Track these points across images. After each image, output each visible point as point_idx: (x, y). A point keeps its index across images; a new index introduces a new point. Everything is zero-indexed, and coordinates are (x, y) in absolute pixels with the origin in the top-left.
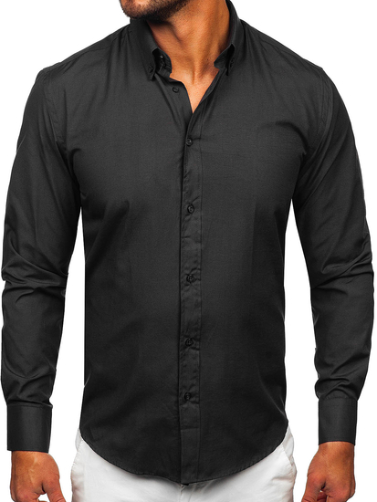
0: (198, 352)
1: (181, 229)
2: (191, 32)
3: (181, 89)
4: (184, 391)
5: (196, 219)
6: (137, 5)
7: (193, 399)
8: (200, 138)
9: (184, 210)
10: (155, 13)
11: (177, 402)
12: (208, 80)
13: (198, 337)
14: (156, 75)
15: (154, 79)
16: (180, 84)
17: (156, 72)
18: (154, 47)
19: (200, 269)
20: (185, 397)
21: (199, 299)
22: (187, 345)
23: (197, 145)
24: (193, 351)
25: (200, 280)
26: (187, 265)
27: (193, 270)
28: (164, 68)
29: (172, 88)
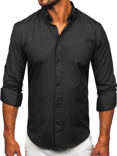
0: (60, 108)
1: (55, 68)
2: (59, 11)
3: (55, 27)
4: (56, 121)
5: (60, 65)
6: (43, 3)
7: (59, 124)
8: (61, 41)
9: (56, 62)
10: (49, 5)
11: (54, 124)
12: (64, 25)
13: (60, 103)
14: (48, 23)
15: (47, 24)
16: (55, 26)
17: (48, 22)
18: (47, 15)
19: (61, 81)
20: (56, 123)
21: (61, 91)
22: (57, 106)
23: (60, 43)
24: (59, 108)
25: (61, 85)
26: (57, 80)
27: (59, 81)
28: (50, 21)
29: (52, 27)
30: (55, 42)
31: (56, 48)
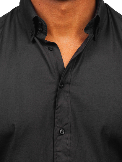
3: (55, 48)
8: (70, 83)
9: (57, 132)
14: (36, 39)
15: (34, 41)
16: (54, 44)
17: (35, 36)
23: (67, 88)
28: (42, 32)
29: (47, 47)
30: (54, 87)
31: (55, 103)
